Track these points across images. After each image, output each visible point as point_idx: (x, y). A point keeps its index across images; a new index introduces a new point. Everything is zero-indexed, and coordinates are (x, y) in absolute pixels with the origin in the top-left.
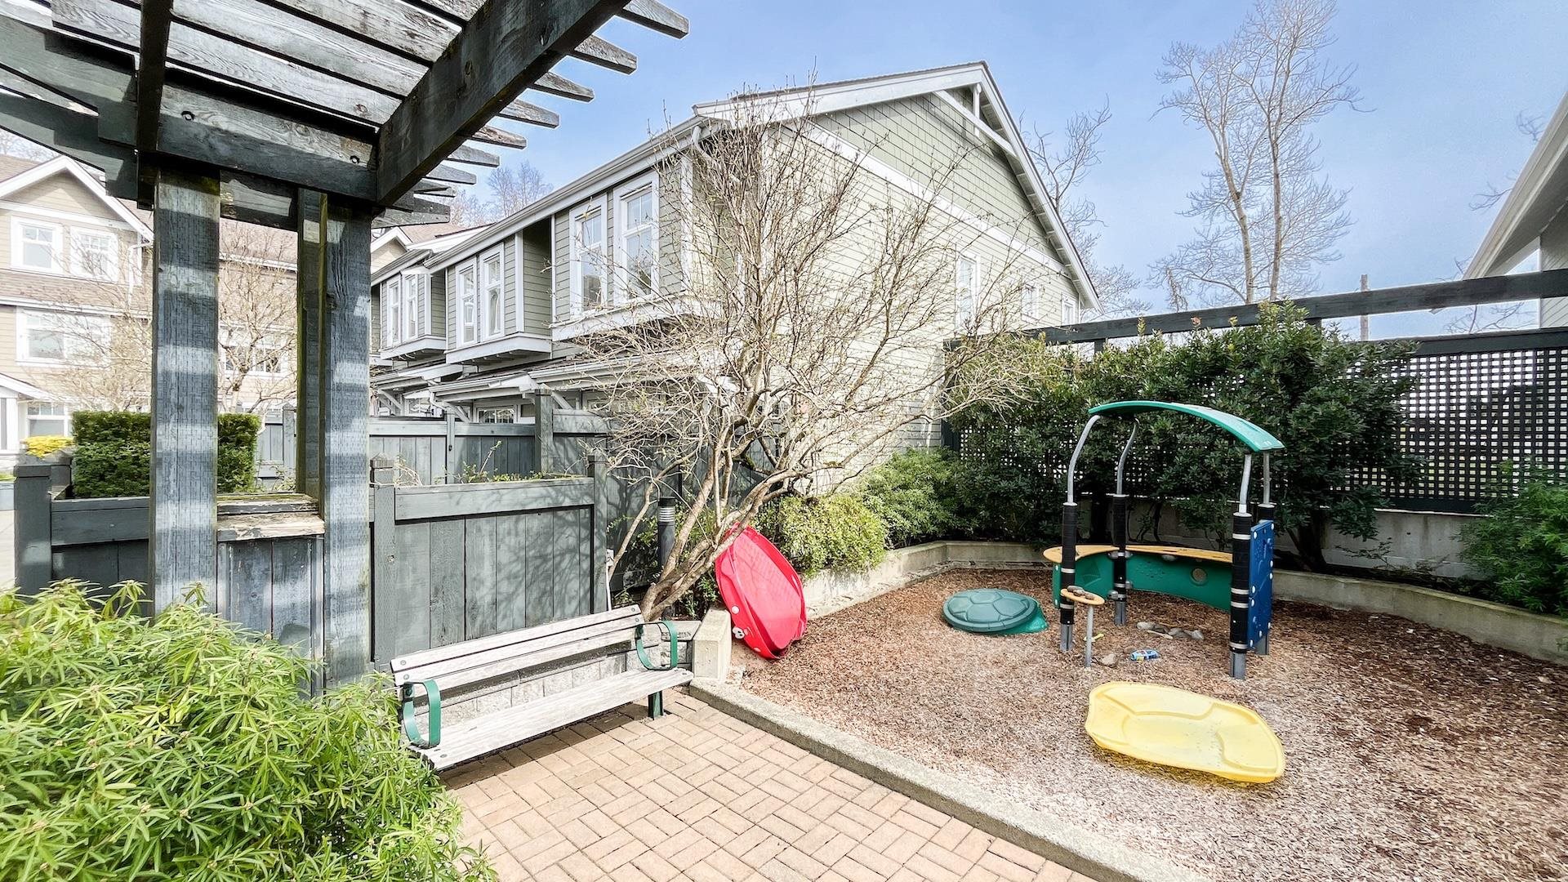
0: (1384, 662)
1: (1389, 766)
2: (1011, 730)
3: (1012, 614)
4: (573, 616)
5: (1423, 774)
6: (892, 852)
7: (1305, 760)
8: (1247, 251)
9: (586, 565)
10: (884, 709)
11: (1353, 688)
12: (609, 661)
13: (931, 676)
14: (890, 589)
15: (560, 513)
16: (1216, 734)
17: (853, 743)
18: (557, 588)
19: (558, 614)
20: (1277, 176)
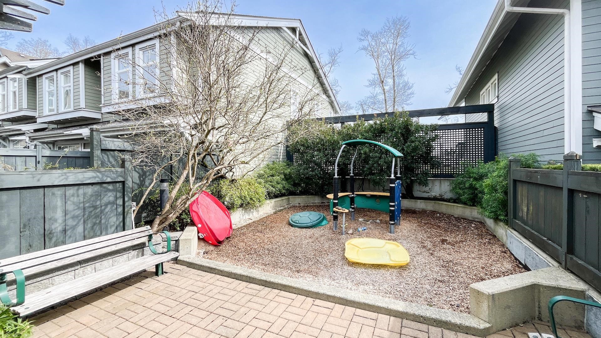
0: (432, 225)
1: (438, 255)
2: (317, 260)
3: (315, 220)
4: (113, 233)
5: (447, 256)
6: (275, 312)
7: (415, 257)
8: (385, 100)
9: (120, 210)
10: (267, 259)
11: (425, 233)
12: (134, 253)
13: (286, 245)
14: (267, 215)
15: (105, 185)
16: (388, 252)
17: (256, 273)
18: (103, 221)
19: (104, 233)
20: (394, 76)
